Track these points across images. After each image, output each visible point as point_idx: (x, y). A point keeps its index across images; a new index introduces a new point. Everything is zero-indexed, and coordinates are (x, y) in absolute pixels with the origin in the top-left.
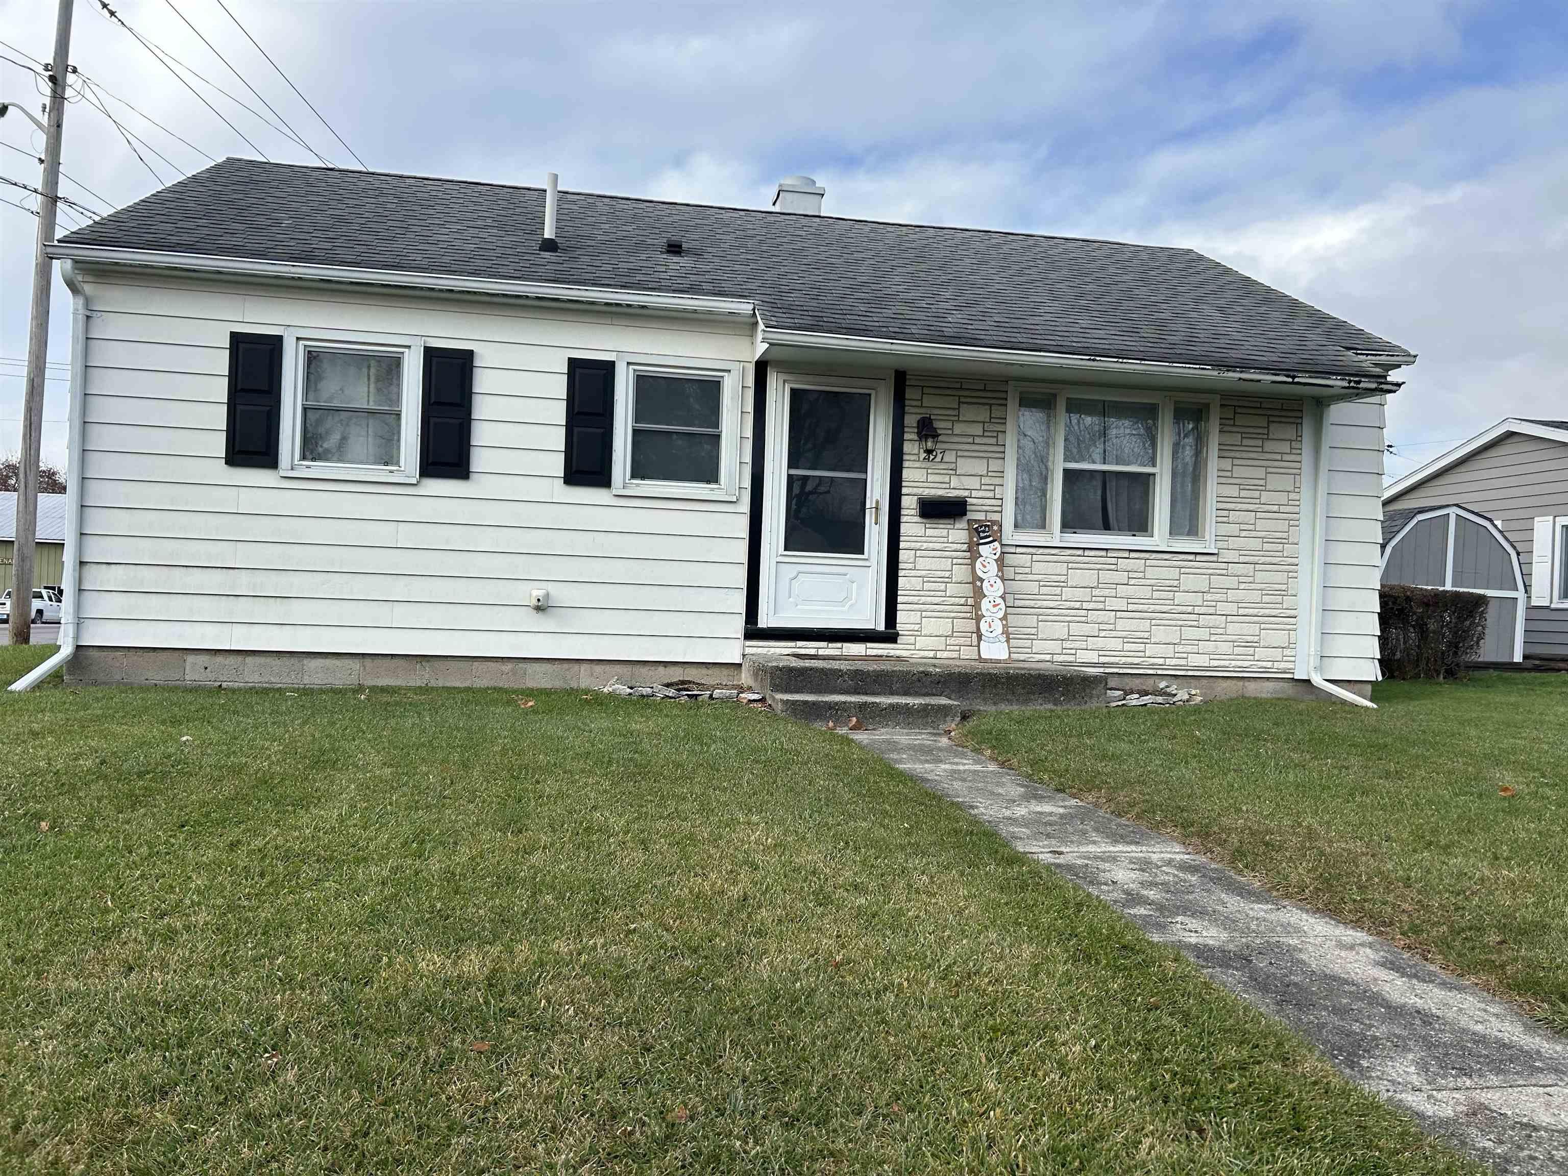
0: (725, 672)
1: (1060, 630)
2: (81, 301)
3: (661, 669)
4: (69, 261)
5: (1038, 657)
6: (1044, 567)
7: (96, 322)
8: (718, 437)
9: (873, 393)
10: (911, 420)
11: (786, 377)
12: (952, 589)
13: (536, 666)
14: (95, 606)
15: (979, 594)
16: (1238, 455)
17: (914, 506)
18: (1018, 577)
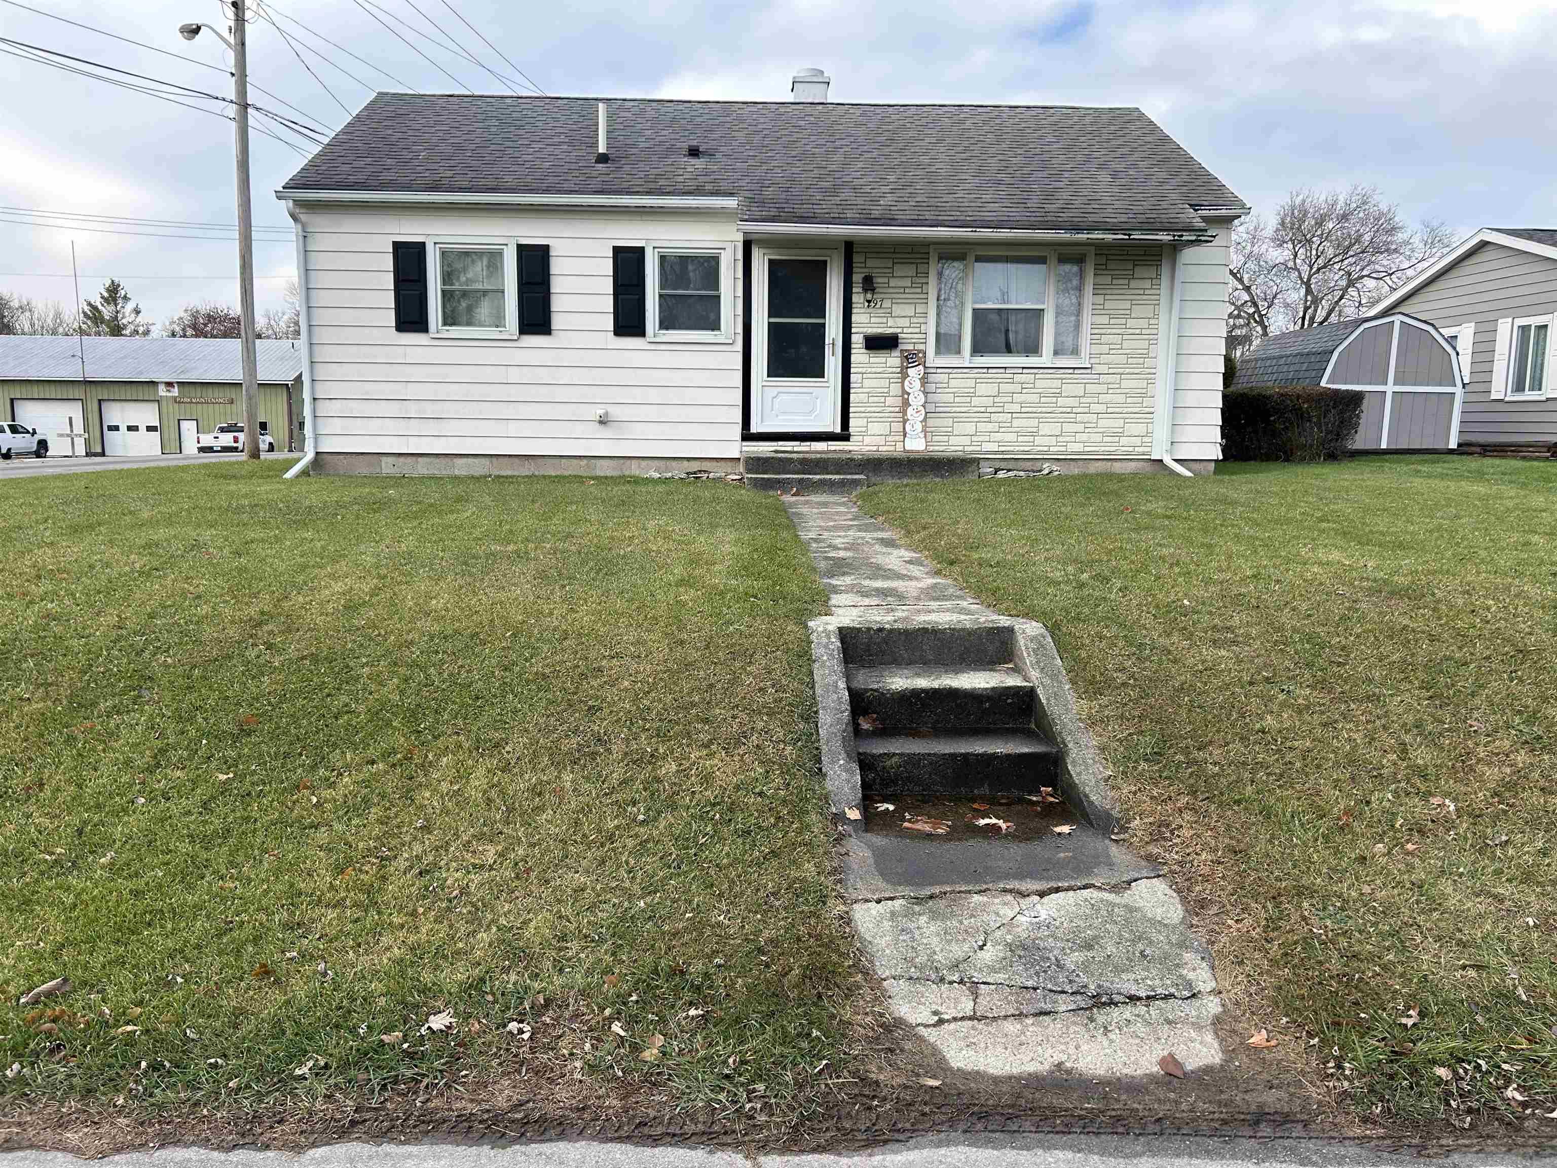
0: (730, 464)
1: (970, 428)
2: (299, 227)
3: (685, 463)
4: (291, 202)
5: (953, 448)
6: (958, 382)
7: (309, 240)
8: (719, 297)
9: (828, 259)
10: (857, 278)
11: (765, 251)
12: (889, 401)
13: (602, 462)
14: (325, 427)
15: (906, 404)
16: (1109, 292)
17: (861, 341)
18: (939, 391)
